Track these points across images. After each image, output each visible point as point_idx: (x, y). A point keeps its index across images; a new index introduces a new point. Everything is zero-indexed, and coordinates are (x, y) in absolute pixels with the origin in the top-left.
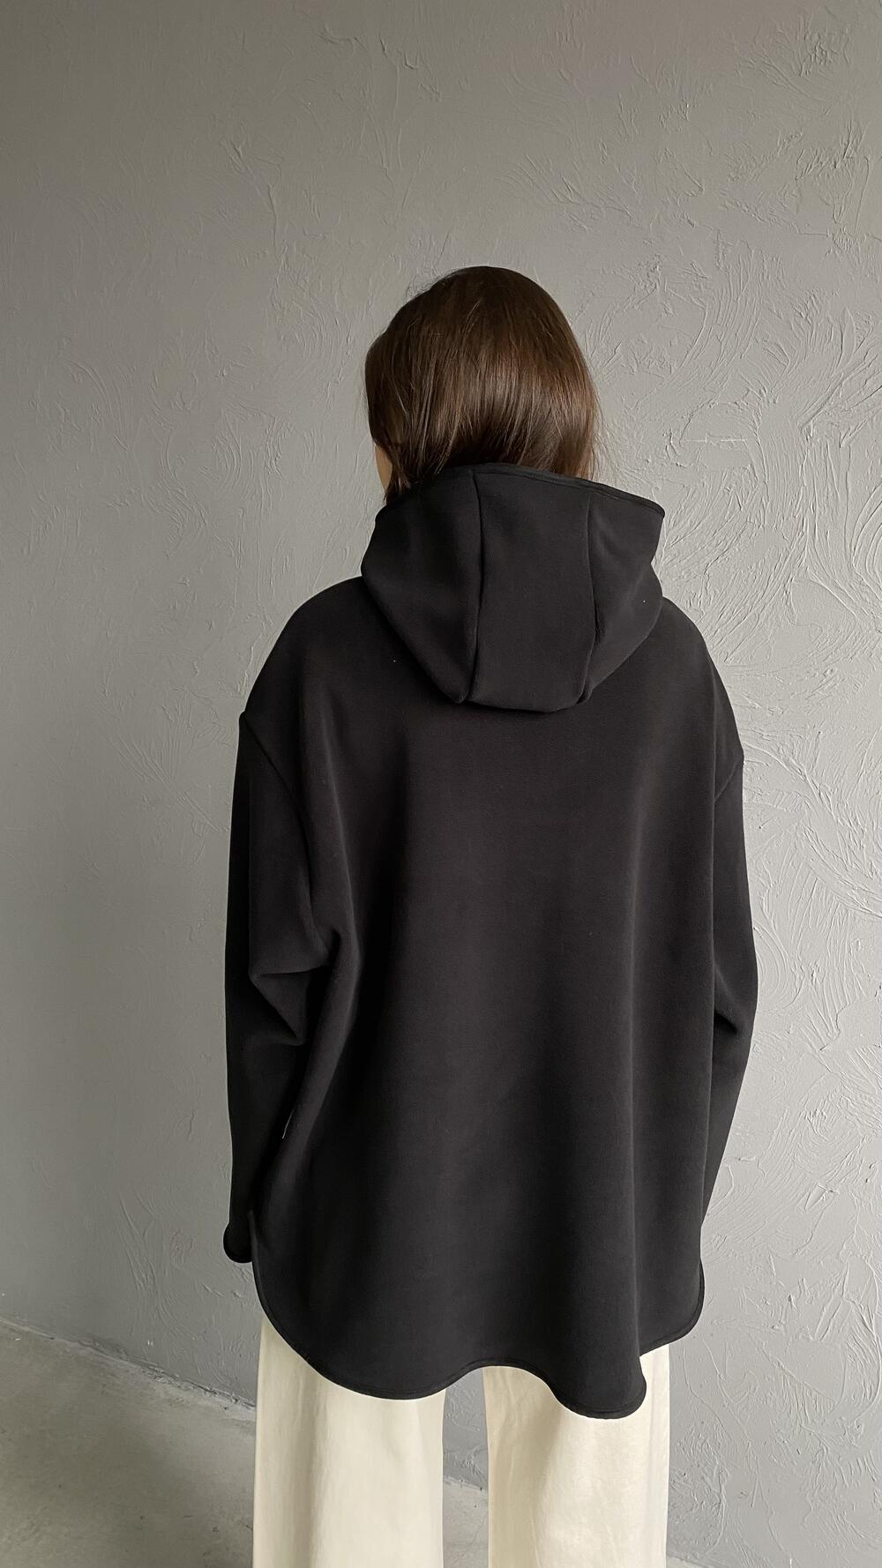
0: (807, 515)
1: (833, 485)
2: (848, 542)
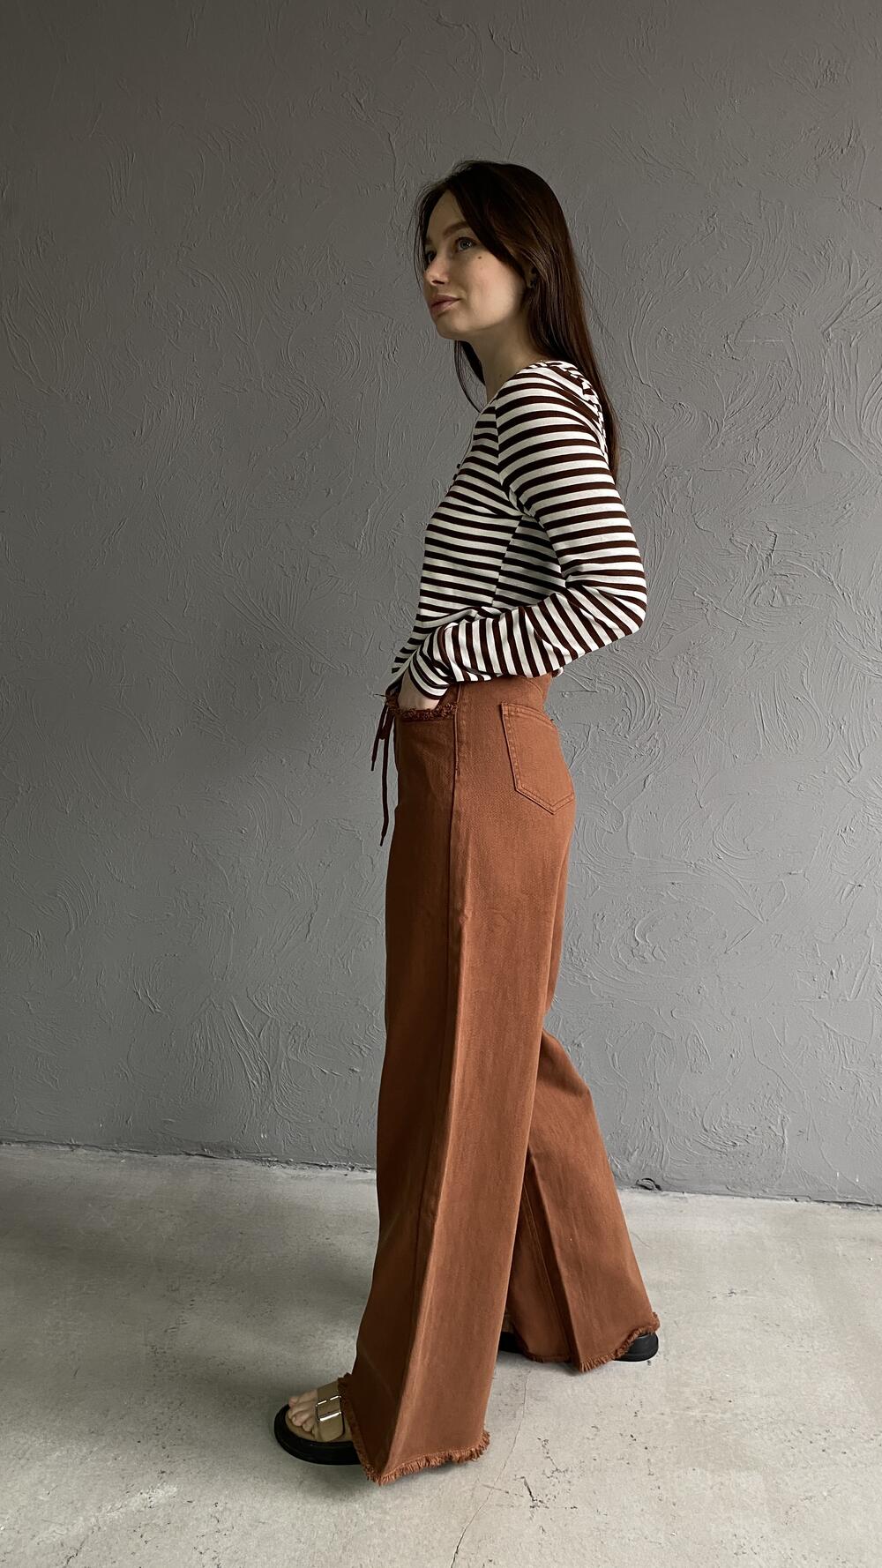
0: (829, 394)
1: (847, 374)
2: (858, 412)
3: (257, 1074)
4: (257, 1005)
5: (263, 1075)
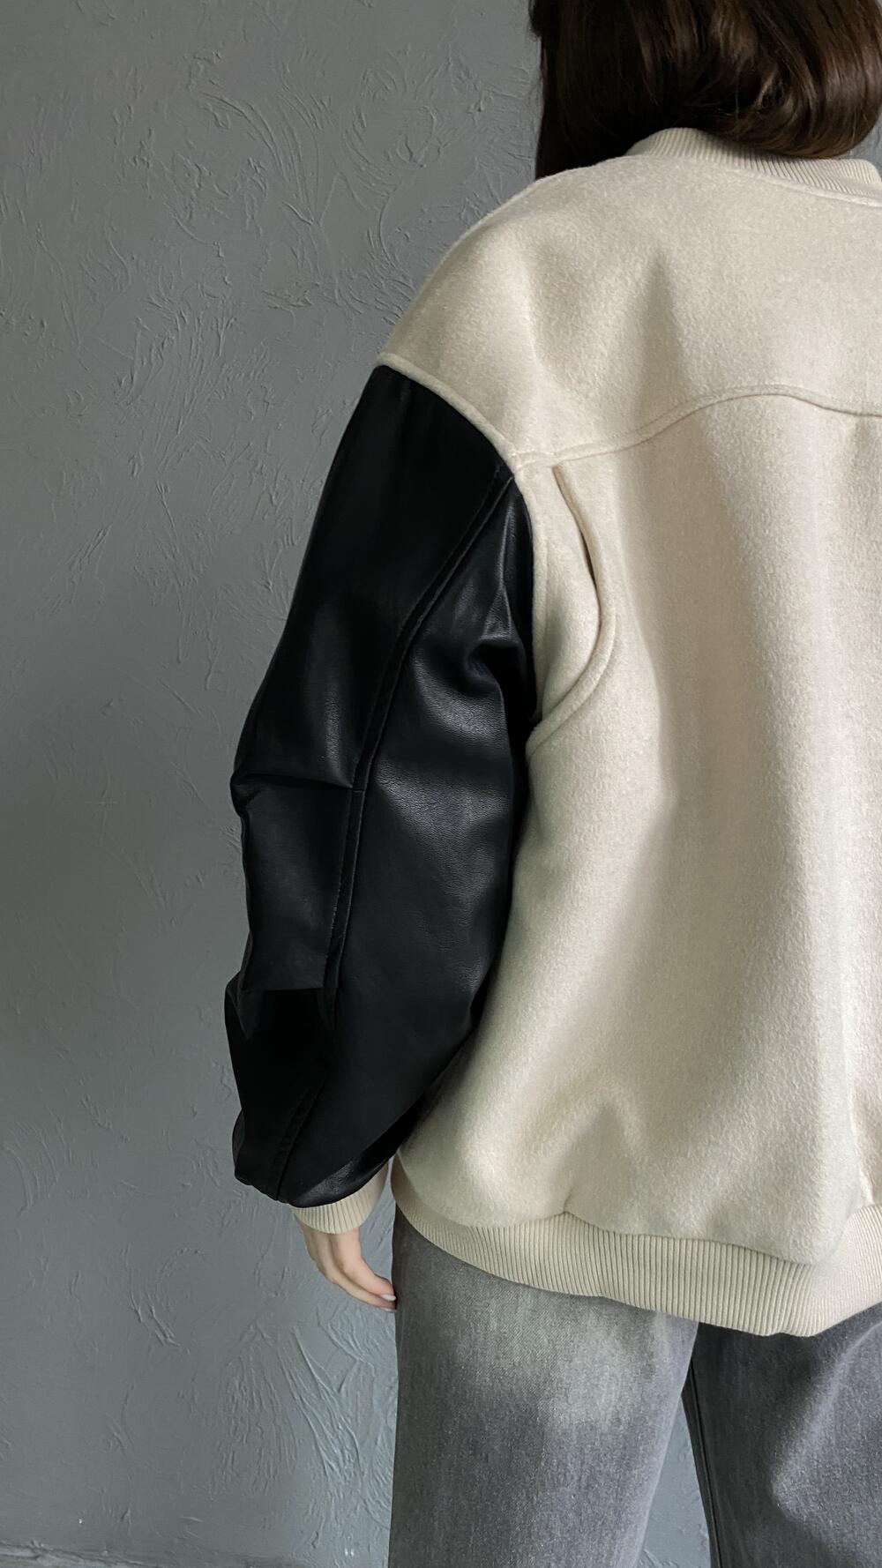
3: (337, 1451)
4: (335, 1339)
5: (346, 1452)
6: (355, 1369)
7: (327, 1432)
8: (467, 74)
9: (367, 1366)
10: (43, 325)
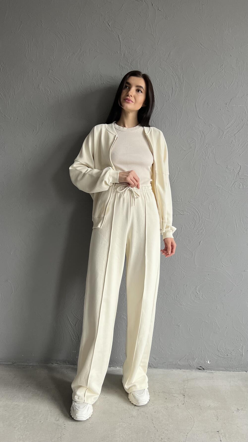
3: (75, 337)
4: (75, 315)
5: (77, 338)
6: (79, 321)
7: (73, 334)
8: (102, 77)
9: (81, 320)
10: (18, 118)
